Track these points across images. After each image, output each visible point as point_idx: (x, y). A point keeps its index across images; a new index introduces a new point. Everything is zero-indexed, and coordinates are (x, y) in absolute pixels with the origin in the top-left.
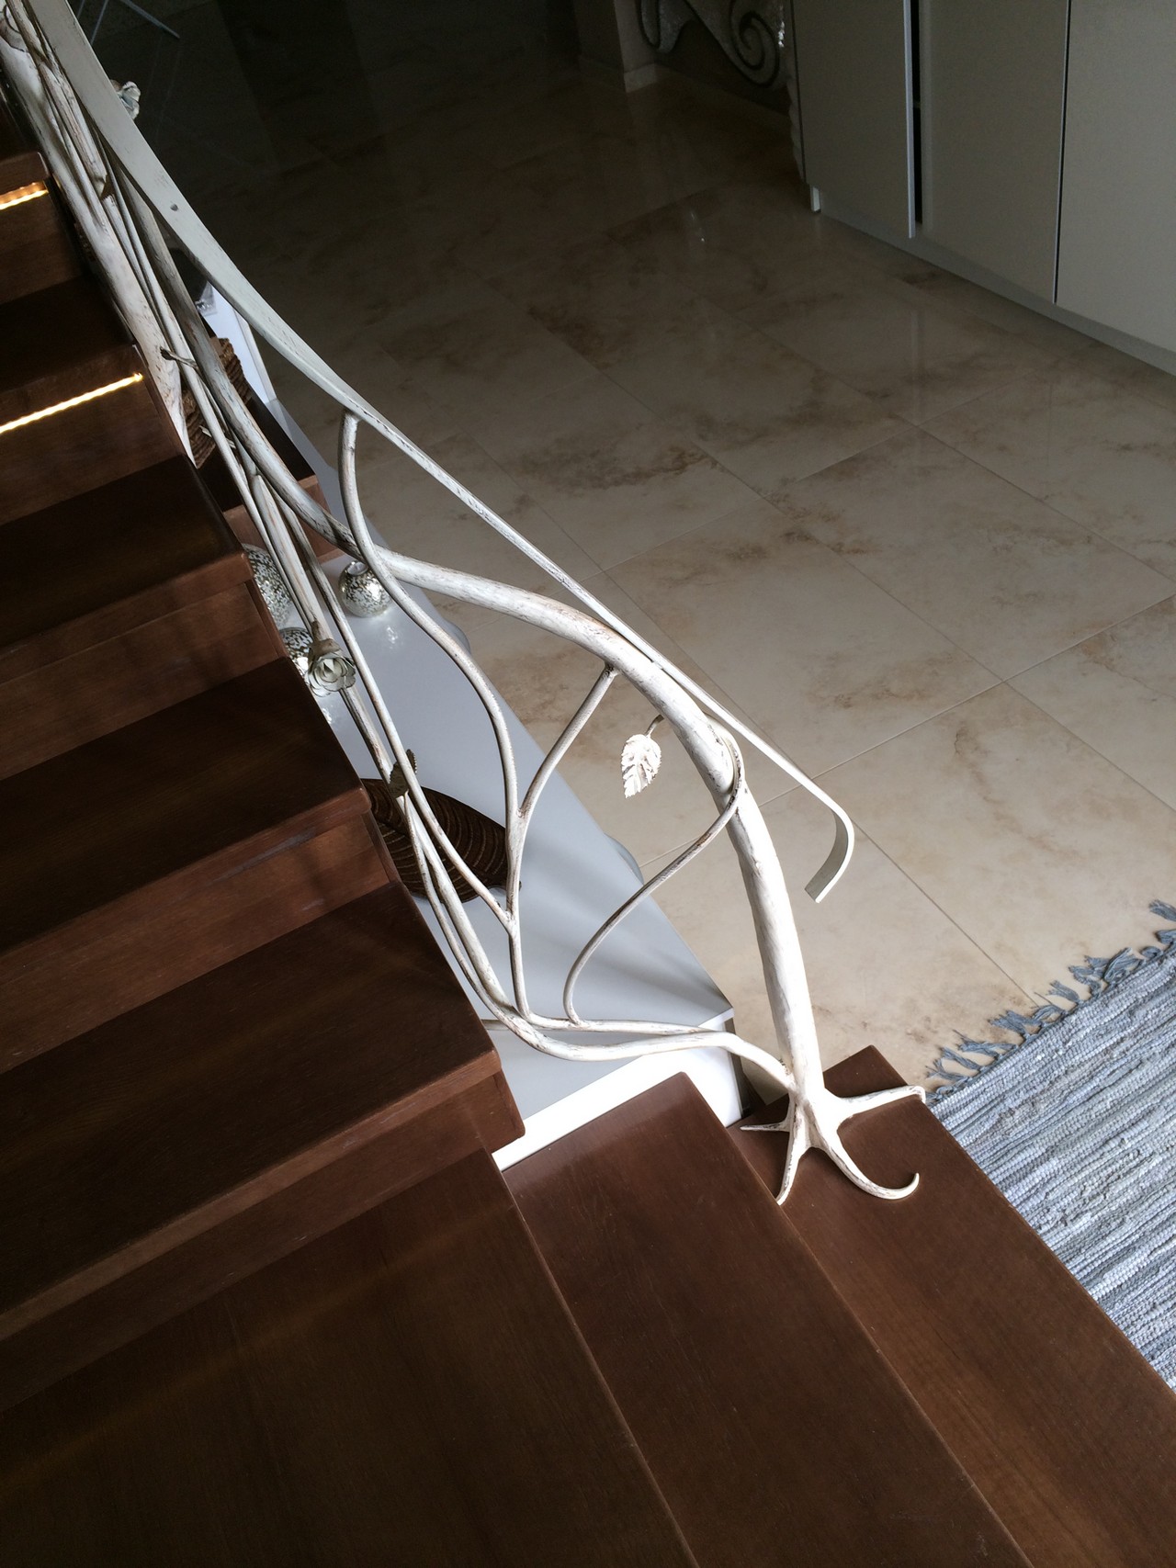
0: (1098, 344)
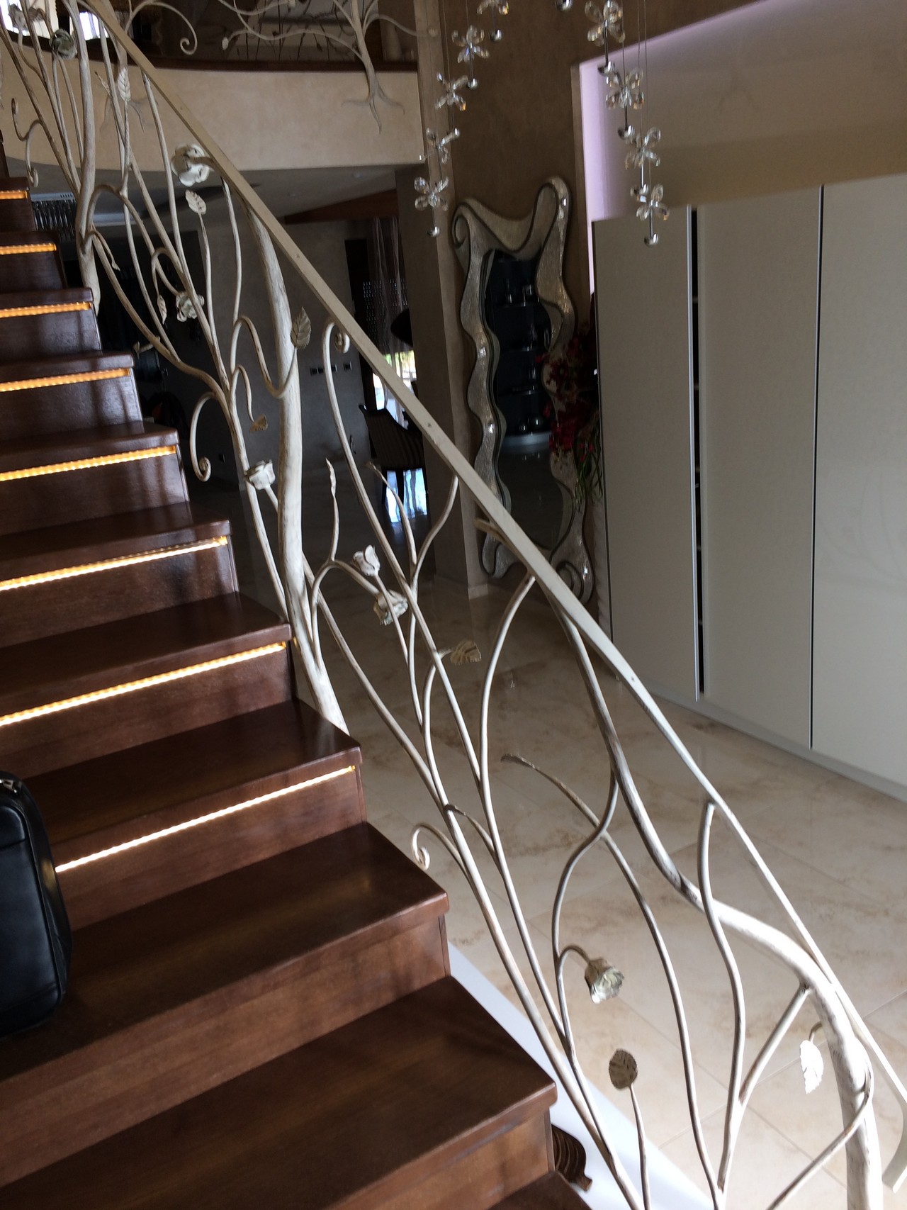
0: (842, 777)
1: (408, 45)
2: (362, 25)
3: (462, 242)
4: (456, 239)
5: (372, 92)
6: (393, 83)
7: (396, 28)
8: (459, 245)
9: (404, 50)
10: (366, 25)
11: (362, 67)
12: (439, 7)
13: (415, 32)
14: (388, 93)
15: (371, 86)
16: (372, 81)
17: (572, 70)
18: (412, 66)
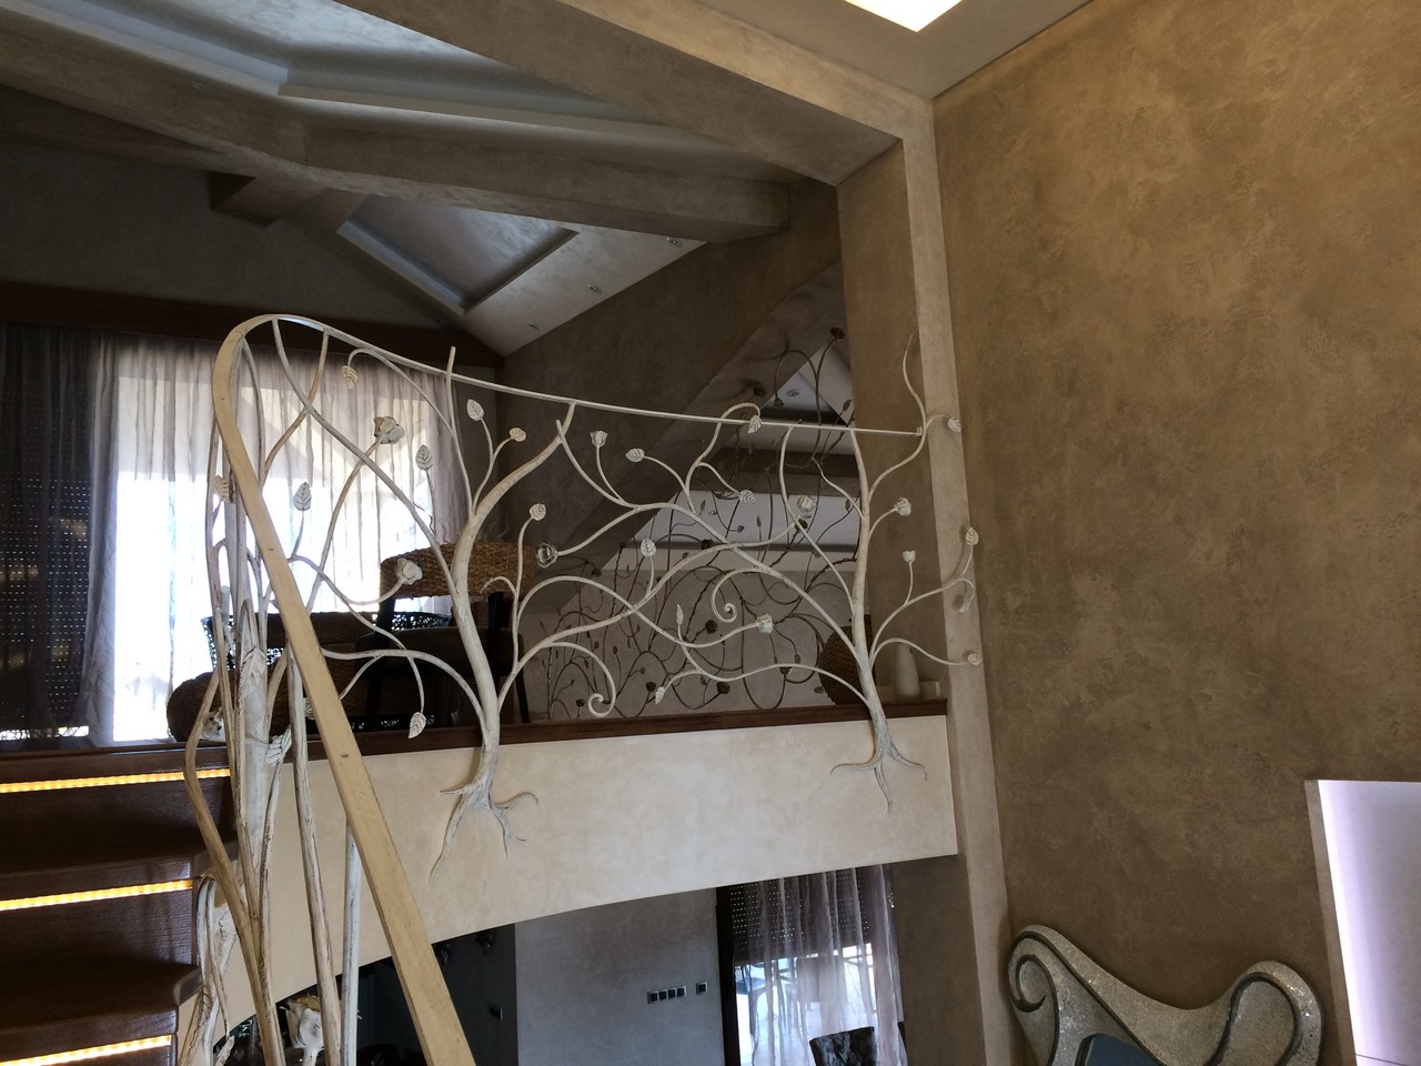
1: (931, 676)
3: (1037, 1006)
4: (1021, 994)
5: (880, 749)
6: (909, 732)
8: (1028, 1008)
9: (924, 683)
10: (874, 655)
11: (864, 713)
12: (981, 623)
13: (946, 659)
14: (902, 748)
15: (878, 743)
16: (880, 735)
17: (1308, 784)
18: (939, 707)
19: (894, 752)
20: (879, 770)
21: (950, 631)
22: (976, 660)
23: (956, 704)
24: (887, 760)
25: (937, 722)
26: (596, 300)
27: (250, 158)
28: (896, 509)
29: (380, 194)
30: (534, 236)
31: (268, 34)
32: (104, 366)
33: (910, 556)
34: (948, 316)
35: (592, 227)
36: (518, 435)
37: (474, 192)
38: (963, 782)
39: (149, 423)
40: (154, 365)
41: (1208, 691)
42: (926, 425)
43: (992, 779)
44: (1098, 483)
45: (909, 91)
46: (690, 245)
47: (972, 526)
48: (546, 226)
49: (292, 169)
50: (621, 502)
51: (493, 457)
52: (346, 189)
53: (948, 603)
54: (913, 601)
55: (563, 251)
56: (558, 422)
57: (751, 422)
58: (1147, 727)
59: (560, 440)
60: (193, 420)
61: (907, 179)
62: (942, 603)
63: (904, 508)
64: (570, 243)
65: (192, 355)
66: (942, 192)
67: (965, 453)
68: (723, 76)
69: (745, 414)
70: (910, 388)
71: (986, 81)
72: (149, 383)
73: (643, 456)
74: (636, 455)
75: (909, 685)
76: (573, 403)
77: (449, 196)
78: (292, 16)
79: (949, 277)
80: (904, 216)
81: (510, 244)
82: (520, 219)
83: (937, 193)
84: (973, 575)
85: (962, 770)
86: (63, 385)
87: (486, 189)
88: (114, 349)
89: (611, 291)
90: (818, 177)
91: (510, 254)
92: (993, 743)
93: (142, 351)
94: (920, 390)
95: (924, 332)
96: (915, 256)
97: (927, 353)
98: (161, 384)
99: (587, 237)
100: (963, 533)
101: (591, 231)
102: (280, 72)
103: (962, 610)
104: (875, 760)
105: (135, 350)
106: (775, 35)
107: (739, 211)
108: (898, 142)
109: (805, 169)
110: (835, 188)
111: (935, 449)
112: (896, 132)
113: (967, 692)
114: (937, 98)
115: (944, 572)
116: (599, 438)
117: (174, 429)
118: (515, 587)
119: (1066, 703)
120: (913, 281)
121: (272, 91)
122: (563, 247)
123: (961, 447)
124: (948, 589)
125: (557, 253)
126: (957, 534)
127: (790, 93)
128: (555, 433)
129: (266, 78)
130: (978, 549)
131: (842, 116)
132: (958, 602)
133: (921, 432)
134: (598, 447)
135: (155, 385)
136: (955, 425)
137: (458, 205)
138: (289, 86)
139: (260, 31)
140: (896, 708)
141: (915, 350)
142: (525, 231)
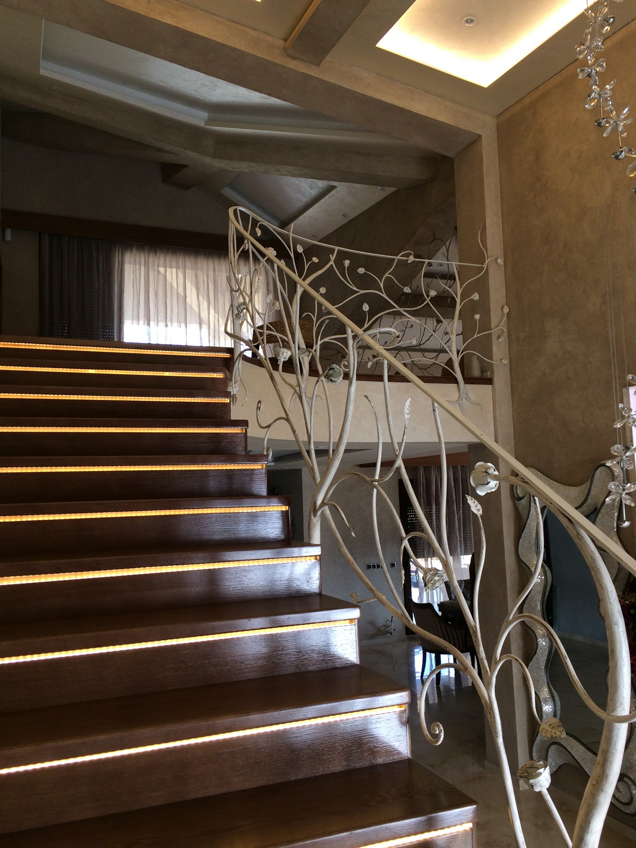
1: (486, 368)
2: (458, 356)
3: (523, 498)
4: (518, 495)
5: (461, 396)
6: (474, 390)
7: (478, 358)
8: (520, 499)
9: (483, 371)
10: (460, 357)
11: (455, 381)
12: (509, 347)
13: (493, 361)
14: (472, 397)
15: (461, 393)
16: (461, 390)
17: (624, 390)
18: (489, 381)
19: (468, 399)
20: (461, 404)
21: (495, 349)
22: (506, 362)
23: (495, 380)
24: (464, 400)
25: (489, 387)
26: (345, 221)
27: (189, 156)
28: (472, 297)
29: (246, 171)
30: (315, 190)
31: (202, 98)
32: (118, 258)
33: (477, 317)
34: (500, 213)
35: (344, 183)
36: (315, 260)
37: (290, 168)
38: (497, 412)
39: (138, 286)
40: (140, 258)
41: (591, 359)
42: (487, 261)
43: (511, 410)
44: (556, 280)
45: (485, 113)
46: (390, 190)
47: (507, 305)
48: (322, 184)
49: (207, 160)
50: (355, 289)
51: (306, 267)
52: (230, 169)
53: (494, 338)
54: (478, 335)
55: (330, 196)
56: (331, 255)
57: (409, 258)
58: (569, 379)
59: (332, 263)
60: (157, 284)
61: (483, 153)
62: (491, 338)
63: (476, 297)
64: (333, 192)
65: (156, 254)
66: (499, 158)
67: (505, 273)
68: (402, 111)
69: (408, 255)
70: (481, 245)
71: (518, 107)
72: (138, 266)
73: (364, 271)
74: (361, 270)
75: (476, 373)
76: (337, 248)
77: (278, 170)
78: (214, 90)
79: (501, 196)
80: (481, 170)
81: (304, 194)
82: (309, 181)
83: (497, 159)
84: (506, 326)
85: (497, 407)
86: (101, 267)
87: (296, 166)
88: (122, 250)
89: (353, 215)
90: (445, 154)
91: (305, 200)
92: (512, 397)
93: (134, 251)
94: (485, 246)
95: (488, 221)
96: (486, 188)
97: (489, 231)
98: (143, 268)
99: (342, 189)
100: (503, 308)
101: (343, 186)
102: (204, 115)
103: (500, 340)
104: (459, 400)
105: (131, 250)
106: (424, 91)
107: (412, 172)
108: (480, 136)
109: (439, 150)
110: (453, 159)
111: (491, 271)
112: (479, 132)
113: (501, 375)
114: (498, 116)
115: (493, 325)
116: (347, 263)
117: (149, 287)
118: (314, 317)
119: (540, 375)
120: (484, 198)
121: (202, 124)
122: (330, 194)
123: (504, 272)
124: (494, 332)
125: (327, 197)
126: (500, 308)
127: (430, 117)
128: (330, 260)
129: (198, 118)
130: (508, 314)
131: (454, 126)
132: (499, 337)
133: (485, 266)
134: (346, 266)
135: (140, 266)
136: (500, 261)
137: (282, 175)
138: (209, 121)
139: (199, 97)
140: (469, 380)
141: (484, 229)
142: (311, 188)
